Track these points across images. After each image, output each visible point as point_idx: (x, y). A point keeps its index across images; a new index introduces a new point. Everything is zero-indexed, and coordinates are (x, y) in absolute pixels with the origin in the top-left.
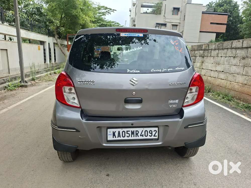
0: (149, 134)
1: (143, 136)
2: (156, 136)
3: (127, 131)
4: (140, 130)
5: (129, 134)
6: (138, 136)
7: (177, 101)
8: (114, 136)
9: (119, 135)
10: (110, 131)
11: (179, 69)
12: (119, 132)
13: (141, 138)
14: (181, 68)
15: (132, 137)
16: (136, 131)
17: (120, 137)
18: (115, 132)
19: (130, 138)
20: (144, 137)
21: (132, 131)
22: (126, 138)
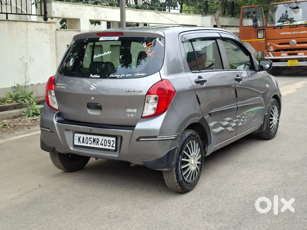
0: (108, 144)
7: (135, 111)
11: (139, 74)
12: (83, 137)
14: (141, 74)
17: (84, 143)
18: (80, 137)
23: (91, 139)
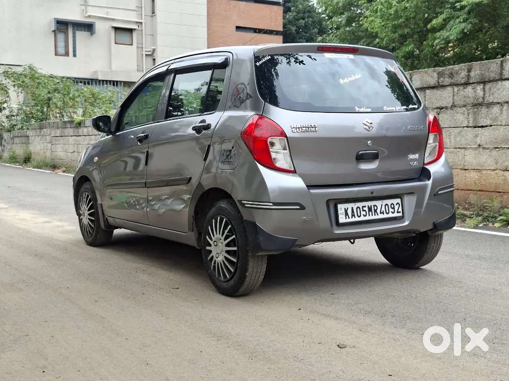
0: (391, 210)
1: (383, 213)
2: (400, 212)
3: (363, 207)
4: (378, 203)
5: (365, 211)
6: (378, 215)
8: (347, 216)
9: (353, 215)
10: (341, 208)
13: (381, 216)
15: (369, 215)
16: (374, 206)
19: (368, 218)
20: (385, 216)
21: (368, 206)
22: (362, 218)
23: (364, 209)
